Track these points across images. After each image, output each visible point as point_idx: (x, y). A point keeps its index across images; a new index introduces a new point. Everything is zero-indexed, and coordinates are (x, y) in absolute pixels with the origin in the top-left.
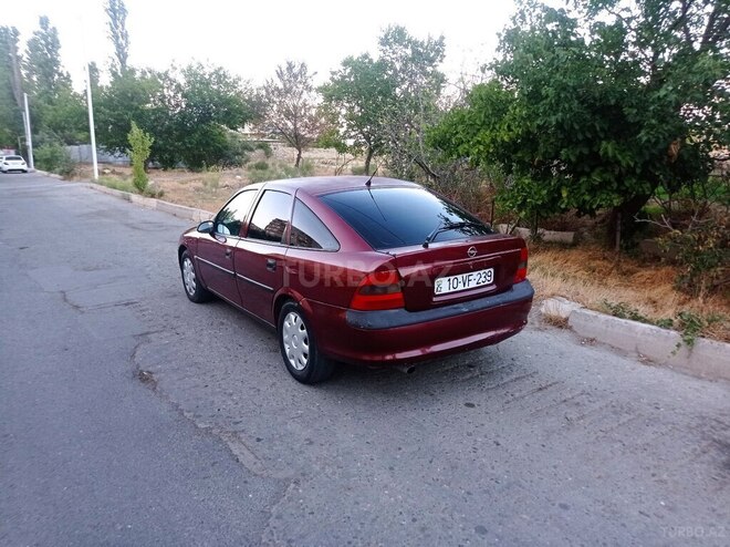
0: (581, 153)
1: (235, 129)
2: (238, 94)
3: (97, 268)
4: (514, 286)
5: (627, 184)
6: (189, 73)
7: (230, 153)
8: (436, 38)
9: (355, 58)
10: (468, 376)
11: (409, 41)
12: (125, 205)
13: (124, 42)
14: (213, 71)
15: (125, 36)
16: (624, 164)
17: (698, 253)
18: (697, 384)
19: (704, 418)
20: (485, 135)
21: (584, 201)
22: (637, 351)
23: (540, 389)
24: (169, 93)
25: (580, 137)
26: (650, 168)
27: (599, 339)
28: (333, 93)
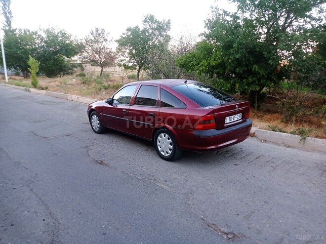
0: (244, 70)
1: (70, 58)
2: (71, 42)
3: (39, 121)
4: (247, 120)
5: (262, 82)
6: (48, 32)
7: (66, 68)
8: (167, 20)
9: (132, 28)
10: (229, 155)
11: (156, 21)
12: (27, 93)
13: (9, 16)
14: (59, 31)
15: (10, 13)
16: (261, 74)
17: (292, 107)
18: (309, 153)
19: (317, 164)
20: (204, 62)
21: (245, 89)
22: (283, 143)
23: (257, 158)
24: (38, 41)
25: (244, 63)
26: (270, 75)
27: (268, 140)
28: (122, 43)
